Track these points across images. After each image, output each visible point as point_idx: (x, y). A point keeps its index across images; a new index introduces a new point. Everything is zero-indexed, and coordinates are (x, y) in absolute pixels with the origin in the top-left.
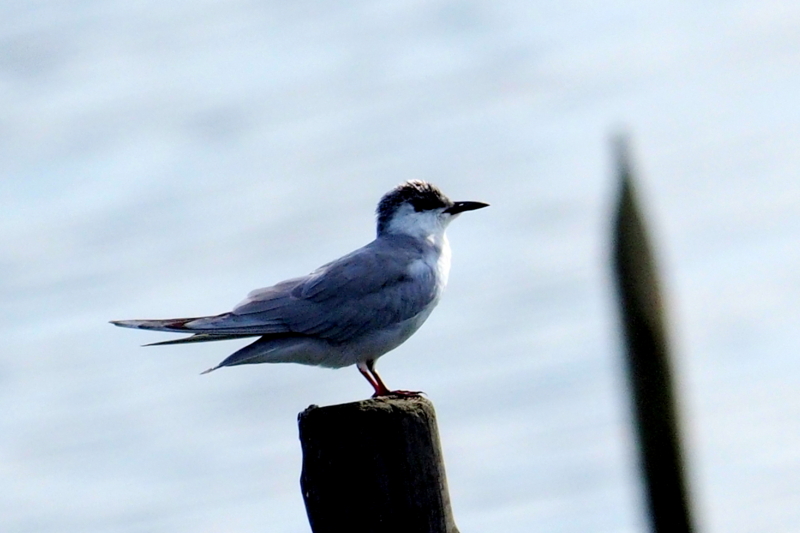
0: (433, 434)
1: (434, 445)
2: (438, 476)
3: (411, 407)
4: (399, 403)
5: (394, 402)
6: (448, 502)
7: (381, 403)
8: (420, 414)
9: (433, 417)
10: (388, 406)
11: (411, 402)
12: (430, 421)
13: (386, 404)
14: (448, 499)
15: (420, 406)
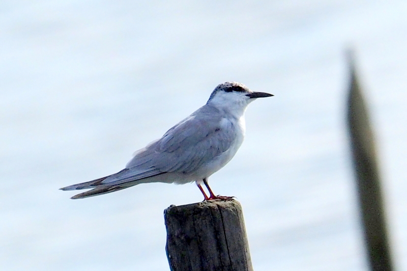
0: (240, 220)
1: (241, 227)
2: (244, 245)
3: (228, 206)
4: (222, 203)
5: (218, 203)
6: (250, 259)
7: (211, 203)
8: (233, 209)
9: (241, 211)
10: (215, 205)
11: (228, 202)
12: (239, 213)
13: (214, 204)
14: (250, 258)
15: (233, 205)
